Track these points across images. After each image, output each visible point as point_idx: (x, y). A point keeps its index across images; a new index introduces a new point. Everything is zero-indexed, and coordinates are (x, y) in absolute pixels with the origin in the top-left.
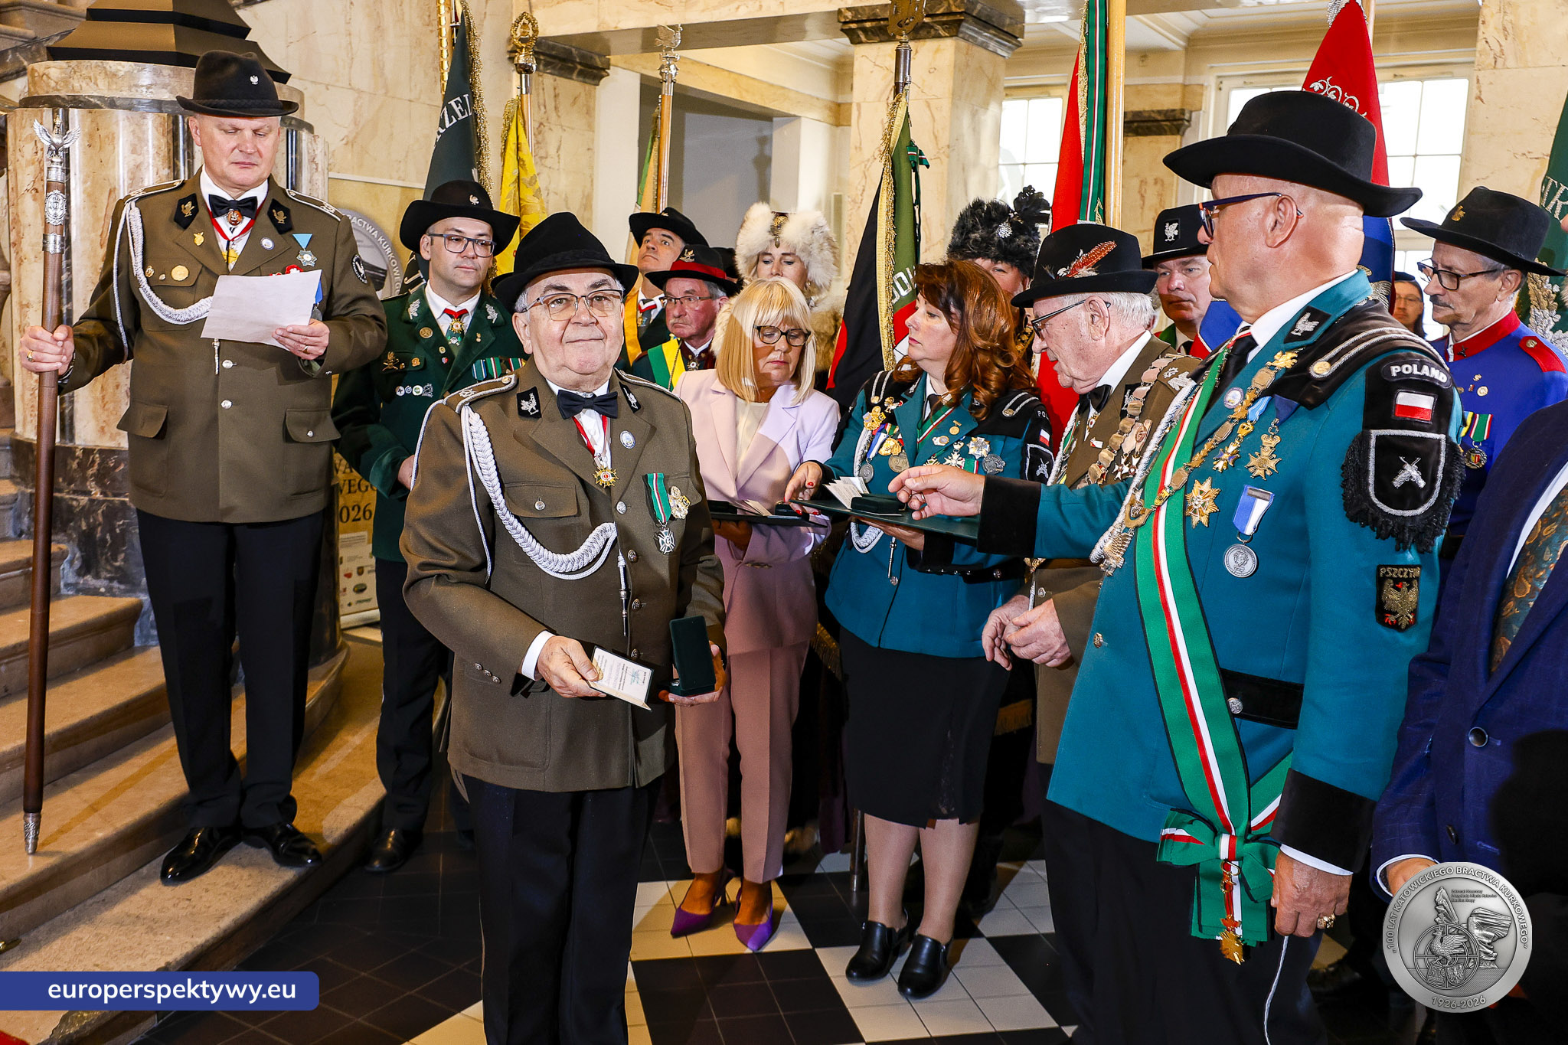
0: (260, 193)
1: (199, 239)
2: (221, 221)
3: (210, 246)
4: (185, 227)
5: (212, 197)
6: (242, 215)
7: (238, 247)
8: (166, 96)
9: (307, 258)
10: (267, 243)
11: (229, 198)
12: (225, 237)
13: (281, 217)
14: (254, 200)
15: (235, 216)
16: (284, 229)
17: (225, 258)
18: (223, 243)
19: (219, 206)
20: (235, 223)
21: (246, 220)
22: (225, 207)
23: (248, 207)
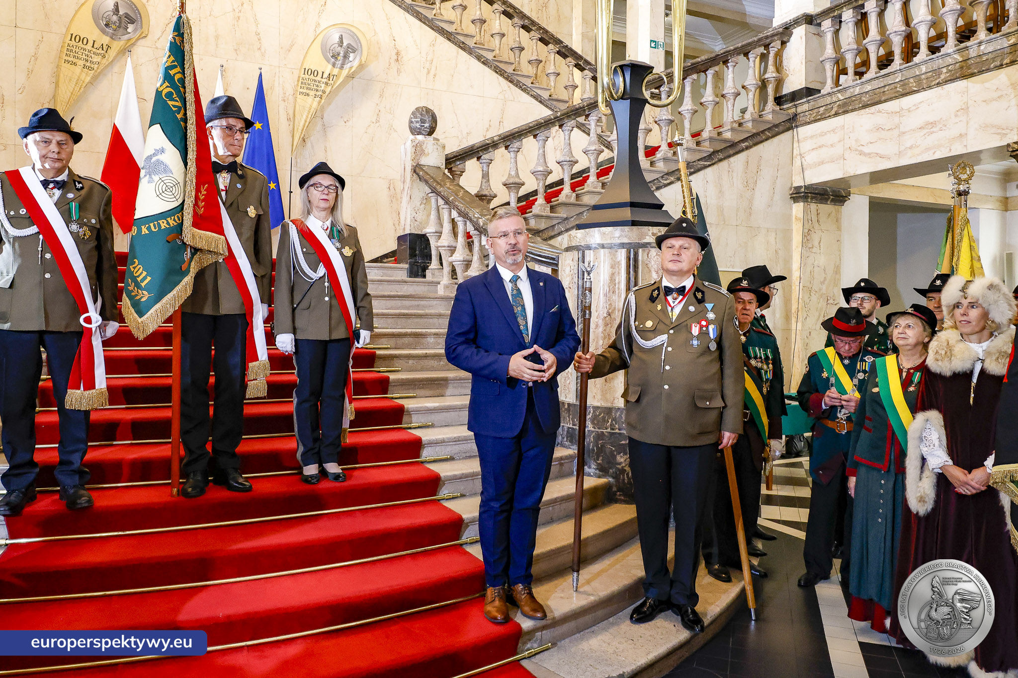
0: (688, 283)
1: (659, 307)
2: (670, 298)
3: (664, 311)
4: (653, 302)
5: (665, 287)
6: (679, 295)
7: (677, 311)
8: (626, 241)
9: (711, 316)
10: (692, 308)
11: (673, 287)
12: (670, 306)
13: (699, 295)
14: (684, 287)
15: (675, 295)
16: (701, 301)
17: (671, 316)
18: (669, 309)
19: (668, 291)
20: (676, 299)
21: (681, 297)
22: (670, 291)
23: (681, 291)
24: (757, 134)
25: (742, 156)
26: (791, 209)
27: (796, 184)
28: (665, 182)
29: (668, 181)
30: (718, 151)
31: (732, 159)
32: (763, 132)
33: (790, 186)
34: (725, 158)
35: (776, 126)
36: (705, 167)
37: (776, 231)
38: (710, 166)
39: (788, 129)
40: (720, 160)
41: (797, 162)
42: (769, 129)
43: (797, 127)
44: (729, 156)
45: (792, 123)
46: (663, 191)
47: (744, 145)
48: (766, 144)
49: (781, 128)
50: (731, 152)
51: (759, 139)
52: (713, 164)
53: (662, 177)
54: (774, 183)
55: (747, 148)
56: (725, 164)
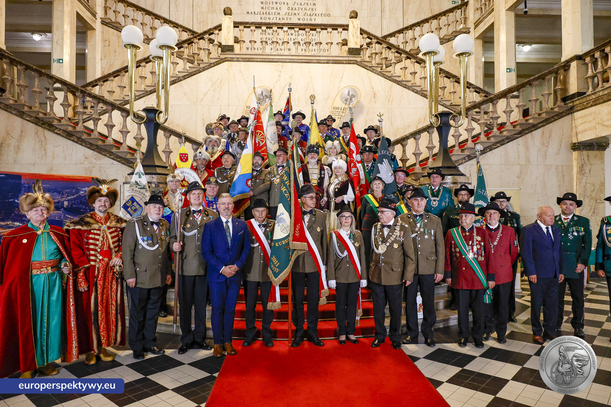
24: (550, 118)
25: (539, 131)
26: (572, 154)
27: (574, 142)
28: (495, 147)
29: (496, 146)
30: (525, 130)
31: (534, 132)
32: (553, 117)
33: (571, 142)
34: (529, 133)
35: (561, 113)
36: (518, 138)
37: (562, 166)
38: (520, 137)
39: (568, 114)
40: (527, 133)
41: (574, 130)
42: (556, 115)
43: (574, 112)
44: (532, 131)
45: (571, 111)
46: (494, 151)
47: (540, 125)
48: (554, 123)
49: (564, 114)
50: (533, 129)
51: (550, 120)
52: (522, 136)
53: (493, 144)
54: (561, 142)
55: (542, 126)
56: (529, 136)
